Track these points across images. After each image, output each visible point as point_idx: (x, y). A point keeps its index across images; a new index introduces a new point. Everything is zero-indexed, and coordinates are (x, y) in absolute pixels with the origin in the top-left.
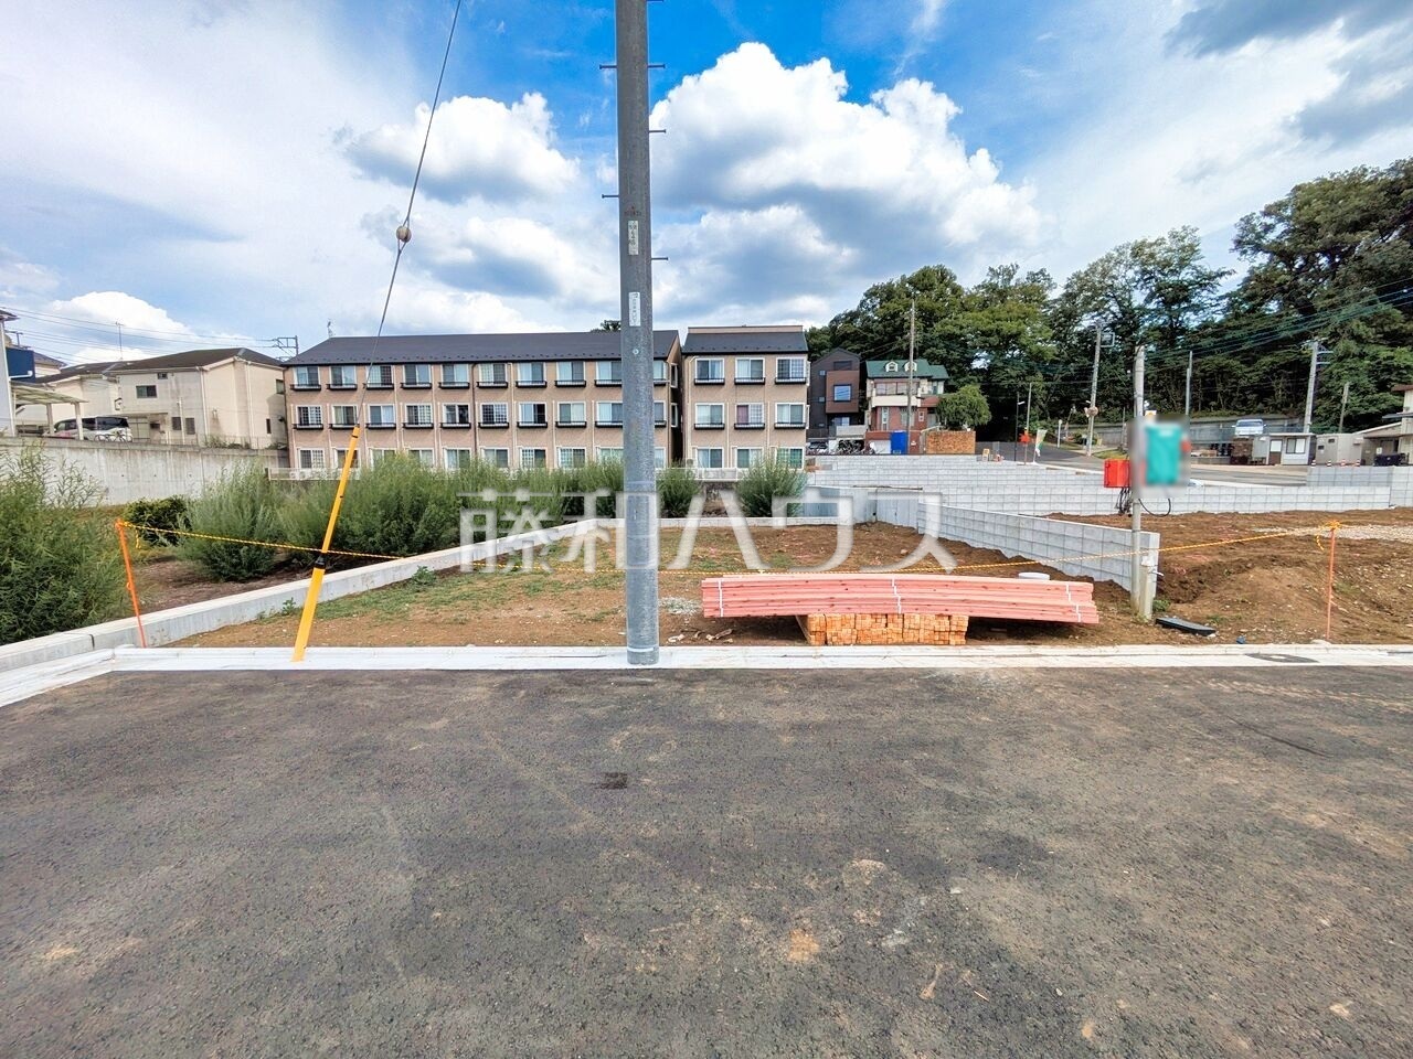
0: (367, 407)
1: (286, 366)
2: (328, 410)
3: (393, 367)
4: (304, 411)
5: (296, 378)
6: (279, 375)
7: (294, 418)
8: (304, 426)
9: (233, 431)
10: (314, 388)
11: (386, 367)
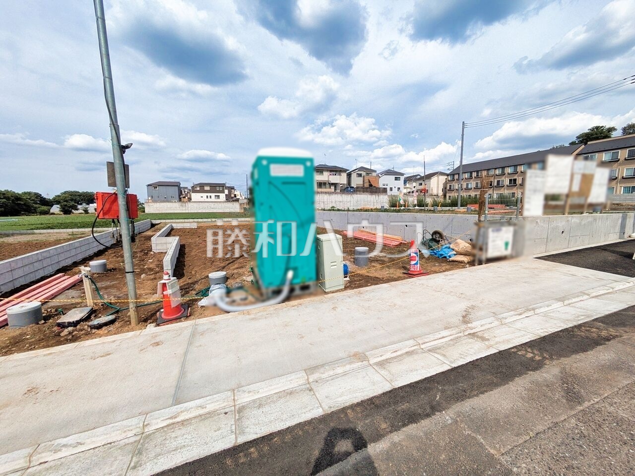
0: (465, 183)
1: (448, 175)
2: (456, 186)
3: (473, 173)
4: (450, 186)
5: (449, 178)
6: (446, 177)
7: (448, 188)
8: (450, 190)
9: (435, 192)
10: (453, 180)
11: (471, 173)
